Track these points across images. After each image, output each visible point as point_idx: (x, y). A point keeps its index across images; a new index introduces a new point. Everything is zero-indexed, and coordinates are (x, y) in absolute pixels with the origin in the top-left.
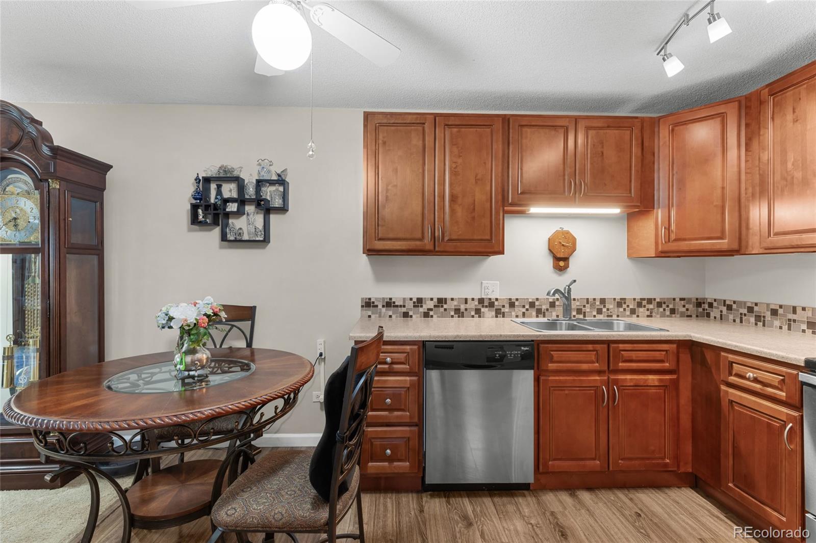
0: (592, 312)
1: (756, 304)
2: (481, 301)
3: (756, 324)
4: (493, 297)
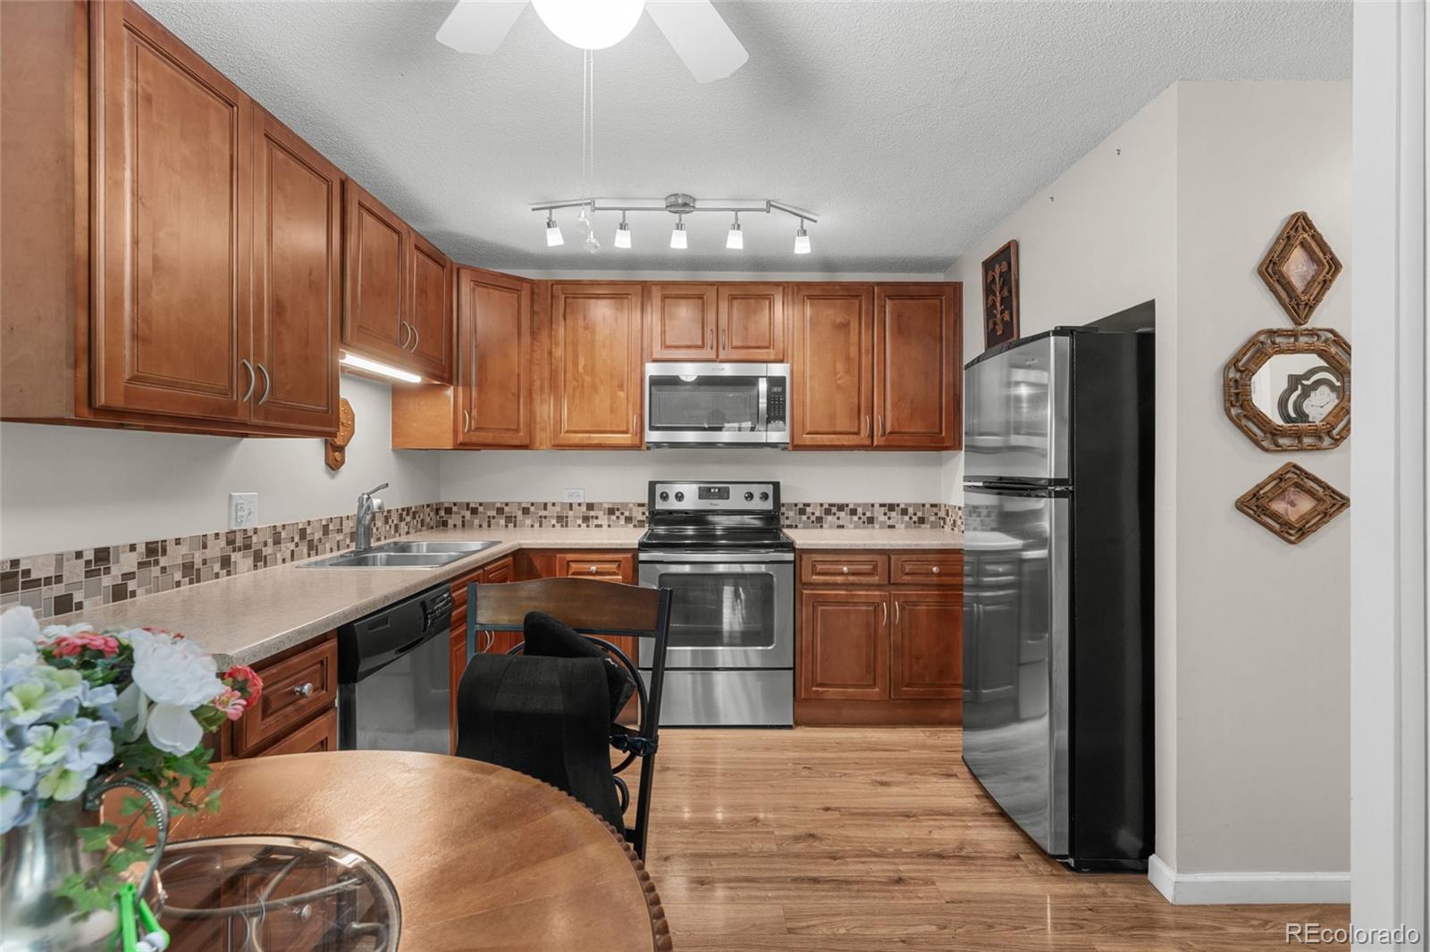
1: (507, 504)
2: (231, 538)
3: (507, 526)
4: (249, 526)
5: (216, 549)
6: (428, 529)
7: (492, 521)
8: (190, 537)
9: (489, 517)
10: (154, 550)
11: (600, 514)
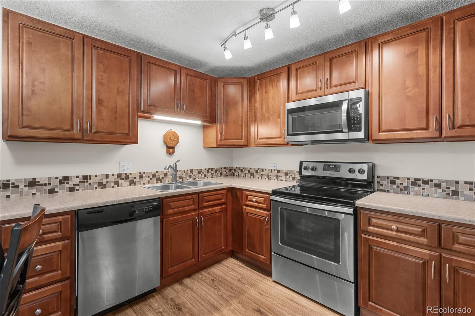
0: (186, 177)
1: (251, 169)
2: (119, 175)
3: (251, 177)
4: (128, 172)
5: (112, 179)
6: (224, 176)
7: (247, 175)
8: (101, 175)
9: (246, 173)
10: (86, 178)
11: (282, 175)
